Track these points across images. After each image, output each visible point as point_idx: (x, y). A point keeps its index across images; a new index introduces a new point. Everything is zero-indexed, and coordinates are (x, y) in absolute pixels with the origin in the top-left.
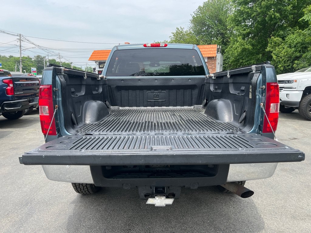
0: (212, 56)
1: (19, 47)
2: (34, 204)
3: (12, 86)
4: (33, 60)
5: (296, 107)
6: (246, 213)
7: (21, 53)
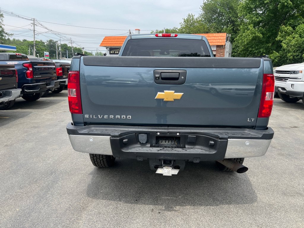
0: (221, 44)
1: (33, 32)
2: (58, 173)
3: (31, 70)
4: (46, 44)
5: (300, 97)
6: (242, 189)
7: (34, 38)
